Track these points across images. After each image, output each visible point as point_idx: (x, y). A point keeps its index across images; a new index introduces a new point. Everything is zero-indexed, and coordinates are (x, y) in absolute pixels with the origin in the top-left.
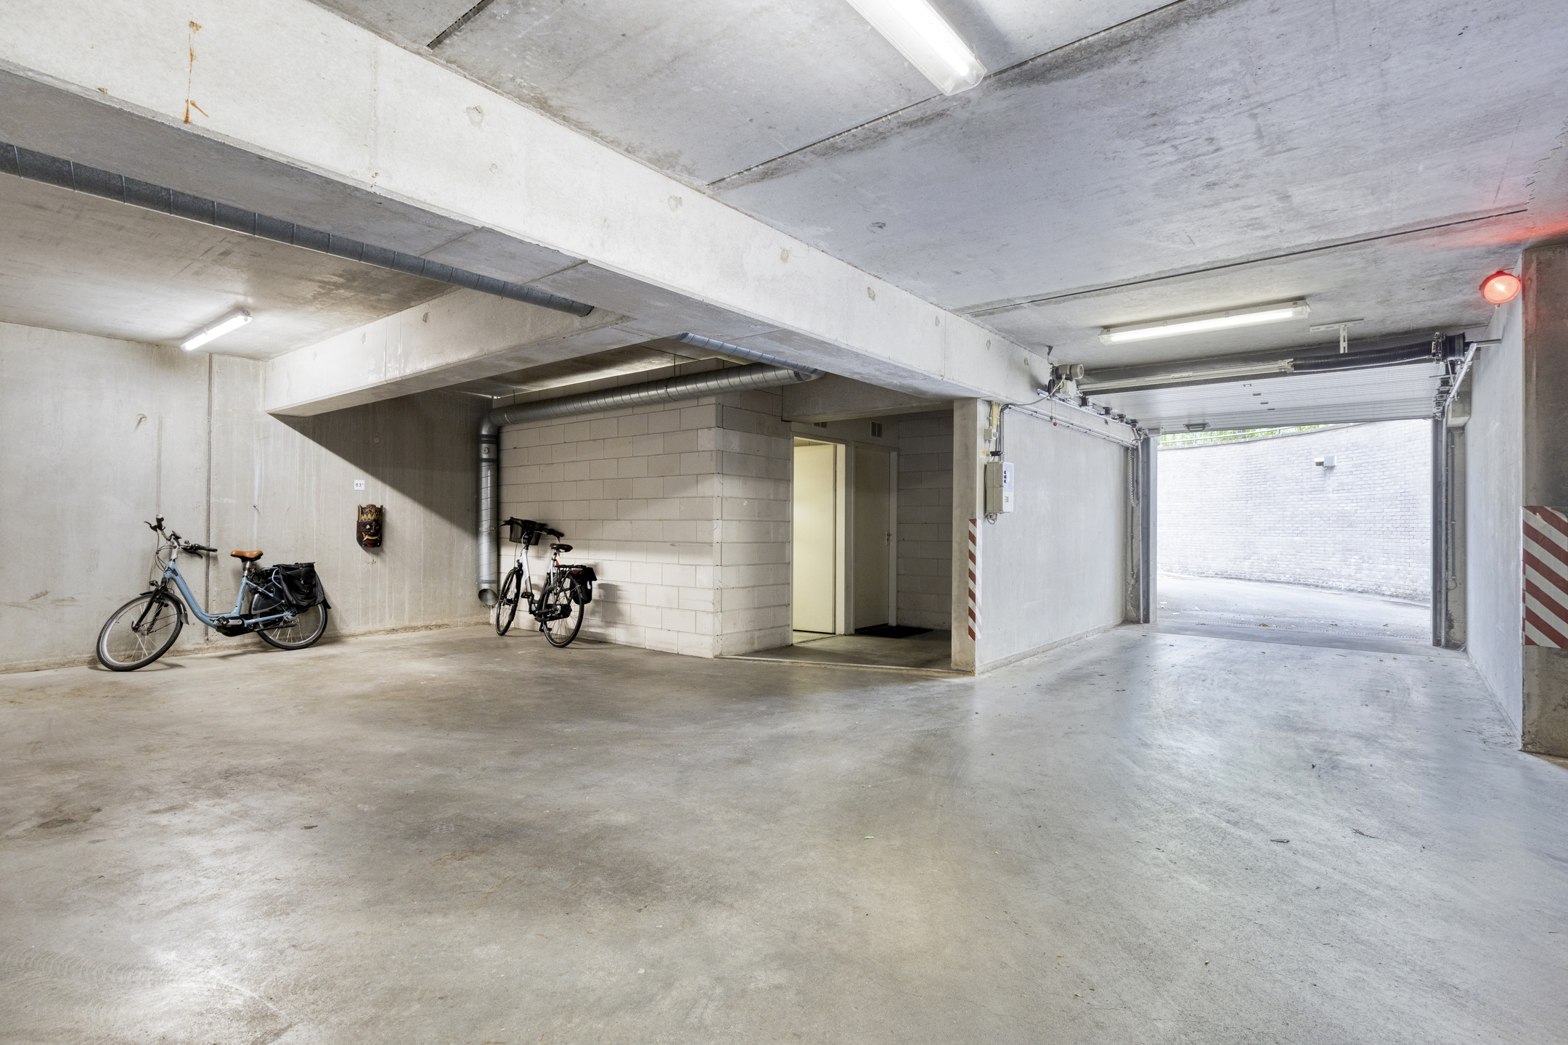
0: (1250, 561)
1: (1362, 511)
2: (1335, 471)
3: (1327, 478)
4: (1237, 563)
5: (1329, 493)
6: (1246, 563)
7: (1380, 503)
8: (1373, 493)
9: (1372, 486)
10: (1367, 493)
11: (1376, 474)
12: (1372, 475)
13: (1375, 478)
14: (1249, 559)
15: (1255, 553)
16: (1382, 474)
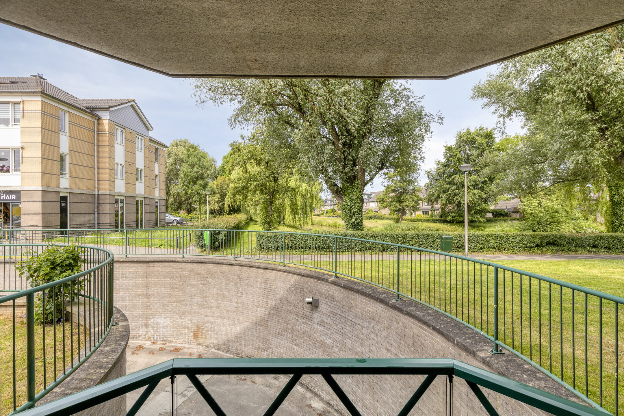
0: (267, 353)
2: (319, 309)
3: (314, 312)
4: (259, 352)
5: (315, 323)
6: (265, 353)
8: (345, 341)
10: (340, 338)
12: (344, 327)
13: (345, 330)
14: (267, 351)
15: (270, 348)
16: (351, 330)
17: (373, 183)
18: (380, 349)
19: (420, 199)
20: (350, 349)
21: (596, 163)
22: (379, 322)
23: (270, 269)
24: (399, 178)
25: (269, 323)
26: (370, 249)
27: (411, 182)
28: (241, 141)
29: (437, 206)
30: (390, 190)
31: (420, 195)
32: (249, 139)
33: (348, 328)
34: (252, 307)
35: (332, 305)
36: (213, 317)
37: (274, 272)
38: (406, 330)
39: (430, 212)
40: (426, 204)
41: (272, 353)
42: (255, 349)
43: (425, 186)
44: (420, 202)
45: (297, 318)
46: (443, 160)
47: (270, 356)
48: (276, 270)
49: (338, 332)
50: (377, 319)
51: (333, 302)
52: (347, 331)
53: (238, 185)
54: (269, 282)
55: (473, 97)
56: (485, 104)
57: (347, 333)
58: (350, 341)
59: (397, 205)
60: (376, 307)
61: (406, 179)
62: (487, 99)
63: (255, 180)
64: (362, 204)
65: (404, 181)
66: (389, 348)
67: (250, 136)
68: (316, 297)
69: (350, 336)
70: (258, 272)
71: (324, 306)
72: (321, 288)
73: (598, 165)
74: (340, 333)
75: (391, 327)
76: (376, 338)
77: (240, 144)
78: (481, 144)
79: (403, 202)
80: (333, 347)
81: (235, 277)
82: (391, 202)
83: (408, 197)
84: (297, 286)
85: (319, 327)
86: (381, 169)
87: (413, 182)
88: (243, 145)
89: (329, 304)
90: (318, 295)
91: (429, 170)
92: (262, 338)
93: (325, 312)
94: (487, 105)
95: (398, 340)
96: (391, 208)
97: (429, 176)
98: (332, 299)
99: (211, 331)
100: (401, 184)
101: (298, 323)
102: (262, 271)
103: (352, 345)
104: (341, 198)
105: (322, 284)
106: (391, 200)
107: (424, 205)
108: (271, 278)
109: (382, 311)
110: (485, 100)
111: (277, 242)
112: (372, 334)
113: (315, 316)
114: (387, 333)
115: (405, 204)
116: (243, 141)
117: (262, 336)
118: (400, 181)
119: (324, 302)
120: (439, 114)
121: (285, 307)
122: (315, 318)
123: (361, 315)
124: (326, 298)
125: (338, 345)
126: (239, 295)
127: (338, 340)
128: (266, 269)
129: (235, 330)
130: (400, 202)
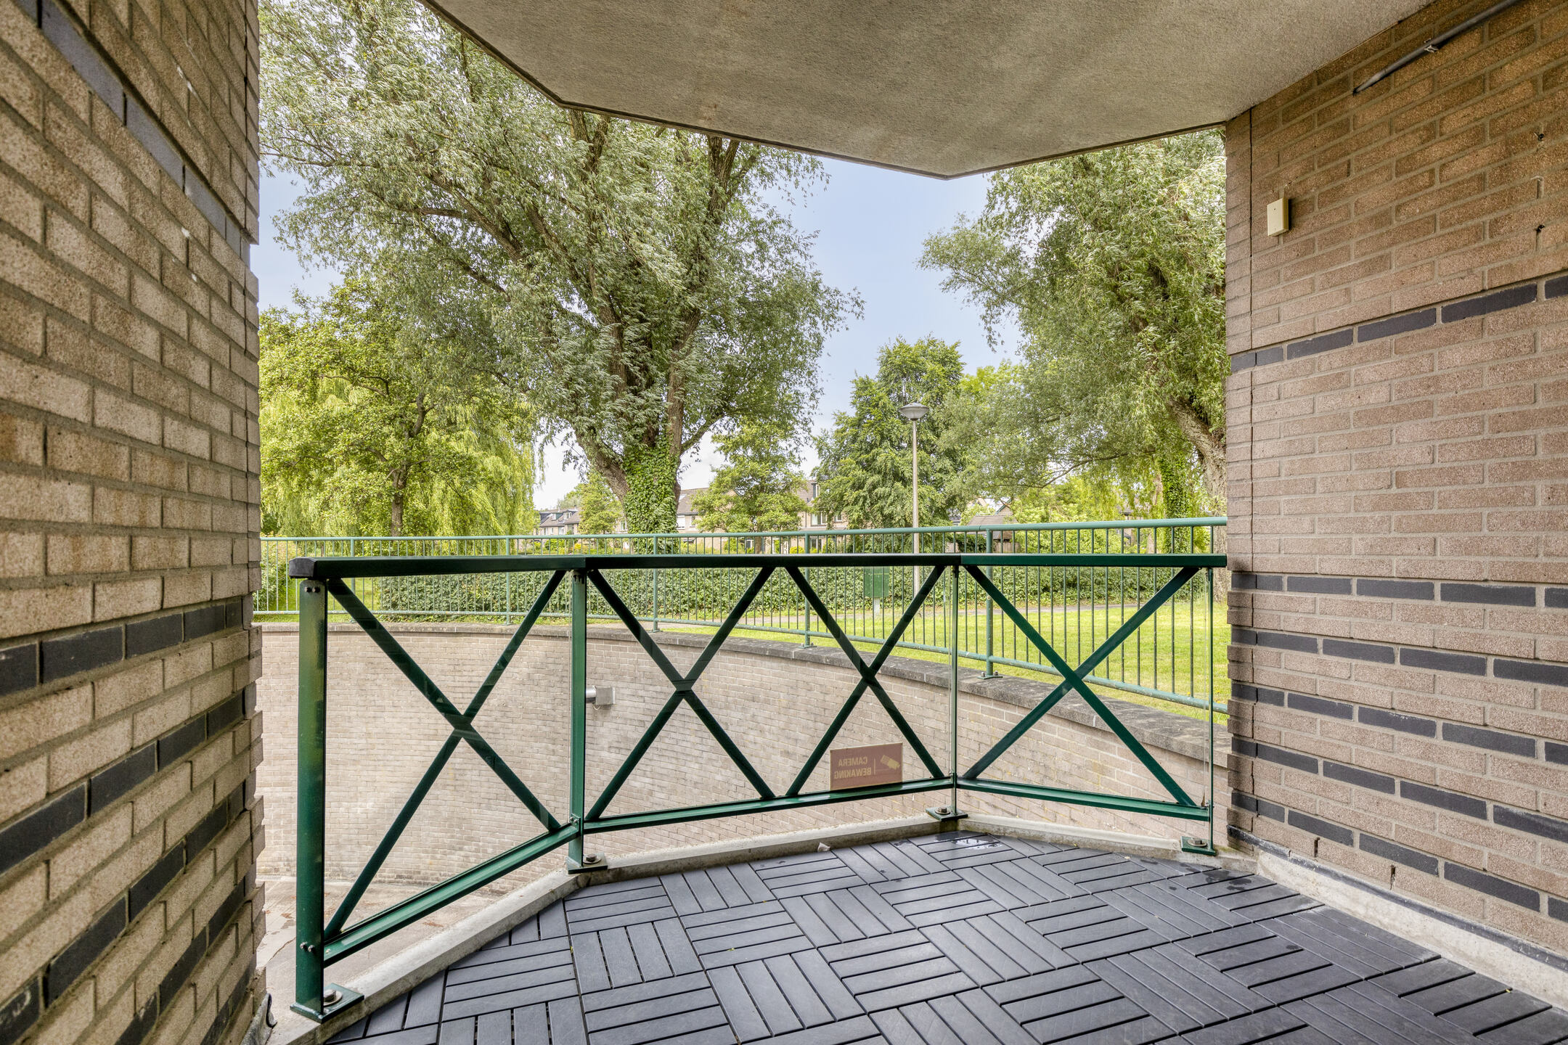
0: (462, 853)
1: (663, 796)
2: (613, 713)
3: (599, 723)
4: (438, 856)
5: (603, 749)
6: (455, 857)
7: (696, 791)
8: (683, 769)
9: (682, 757)
10: (671, 767)
11: (688, 738)
12: (680, 737)
13: (684, 744)
14: (461, 849)
15: (471, 839)
16: (698, 740)
17: (698, 449)
18: (768, 758)
19: (802, 508)
20: (696, 783)
21: (1138, 412)
22: (767, 702)
23: (470, 634)
24: (750, 452)
25: (468, 776)
26: (701, 607)
27: (777, 462)
28: (296, 310)
29: (842, 525)
30: (728, 478)
31: (801, 495)
32: (325, 307)
33: (692, 739)
34: (414, 742)
35: (649, 694)
36: (283, 785)
37: (481, 639)
38: (828, 698)
39: (824, 542)
40: (815, 522)
41: (477, 851)
42: (426, 852)
43: (812, 475)
44: (800, 515)
45: (551, 747)
46: (852, 413)
47: (472, 859)
48: (489, 634)
49: (666, 753)
50: (762, 697)
51: (651, 688)
52: (689, 745)
53: (287, 446)
54: (468, 667)
55: (923, 264)
56: (947, 281)
57: (688, 751)
58: (697, 766)
59: (746, 519)
60: (760, 672)
61: (767, 453)
62: (950, 270)
63: (353, 427)
64: (677, 497)
65: (762, 459)
66: (791, 748)
67: (328, 298)
68: (605, 685)
69: (697, 753)
70: (431, 646)
71: (627, 703)
72: (618, 661)
73: (1141, 417)
74: (672, 754)
75: (794, 703)
76: (759, 740)
77: (293, 319)
78: (934, 377)
79: (760, 513)
80: (651, 793)
81: (359, 667)
82: (732, 511)
83: (773, 497)
84: (551, 667)
85: (613, 755)
86: (719, 414)
87: (784, 461)
88: (300, 323)
89: (641, 693)
90: (611, 677)
91: (821, 435)
92: (446, 820)
93: (630, 716)
94: (949, 285)
95: (811, 724)
96: (732, 530)
97: (820, 450)
98: (650, 681)
99: (279, 826)
100: (756, 466)
101: (553, 758)
102: (446, 641)
103: (702, 773)
104: (621, 480)
105: (621, 649)
106: (729, 506)
107: (809, 523)
108: (473, 656)
109: (775, 675)
110: (947, 273)
111: (446, 594)
112: (752, 733)
113: (602, 730)
114: (784, 718)
115: (764, 518)
116: (302, 312)
117: (446, 814)
118: (753, 459)
119: (627, 692)
120: (854, 295)
121: (515, 726)
122: (602, 736)
123: (723, 699)
124: (634, 680)
125: (665, 783)
126: (371, 713)
127: (664, 771)
128: (458, 634)
129: (359, 810)
130: (753, 513)
